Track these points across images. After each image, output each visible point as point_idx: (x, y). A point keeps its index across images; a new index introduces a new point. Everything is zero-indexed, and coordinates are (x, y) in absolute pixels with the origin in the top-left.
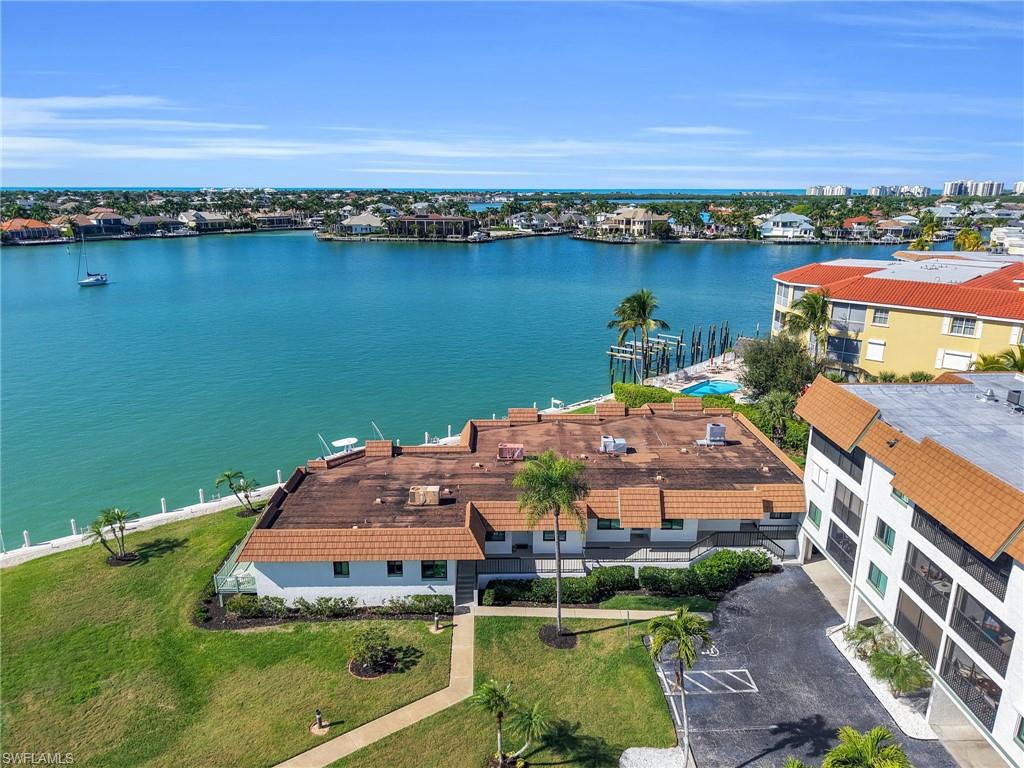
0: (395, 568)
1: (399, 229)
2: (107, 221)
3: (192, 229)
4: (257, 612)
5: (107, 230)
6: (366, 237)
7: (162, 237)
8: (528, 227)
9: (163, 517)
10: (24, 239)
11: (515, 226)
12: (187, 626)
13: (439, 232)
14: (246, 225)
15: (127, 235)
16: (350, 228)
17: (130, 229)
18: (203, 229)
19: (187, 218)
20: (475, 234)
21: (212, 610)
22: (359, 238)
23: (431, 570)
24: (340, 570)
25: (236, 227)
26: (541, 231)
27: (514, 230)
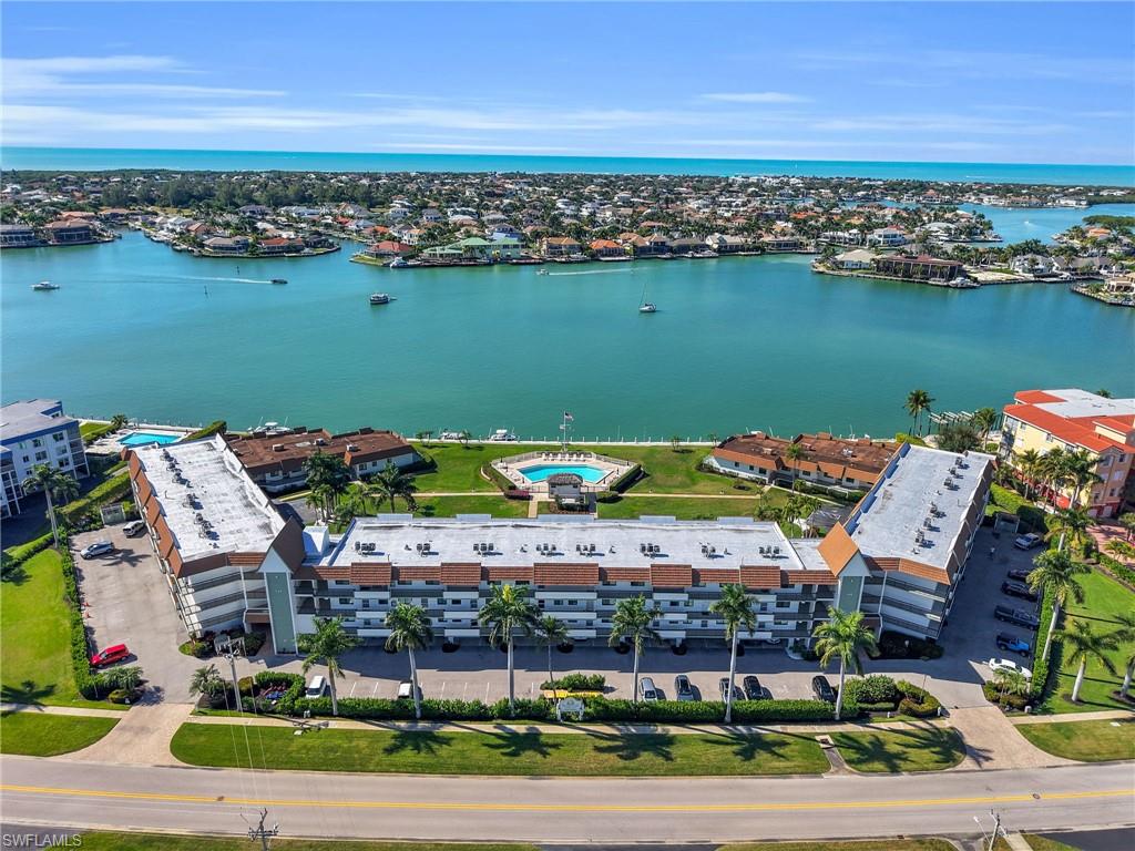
0: (752, 468)
1: (885, 267)
2: (656, 243)
3: (714, 251)
4: (712, 470)
5: (655, 250)
6: (855, 273)
7: (693, 258)
8: (1030, 271)
9: (688, 443)
10: (603, 256)
11: (1016, 269)
12: (694, 470)
13: (924, 273)
14: (757, 249)
15: (667, 256)
16: (842, 263)
17: (670, 249)
18: (725, 251)
19: (712, 241)
20: (959, 280)
21: (701, 467)
22: (847, 273)
23: (762, 471)
24: (737, 464)
25: (748, 250)
26: (1043, 277)
27: (1012, 273)
